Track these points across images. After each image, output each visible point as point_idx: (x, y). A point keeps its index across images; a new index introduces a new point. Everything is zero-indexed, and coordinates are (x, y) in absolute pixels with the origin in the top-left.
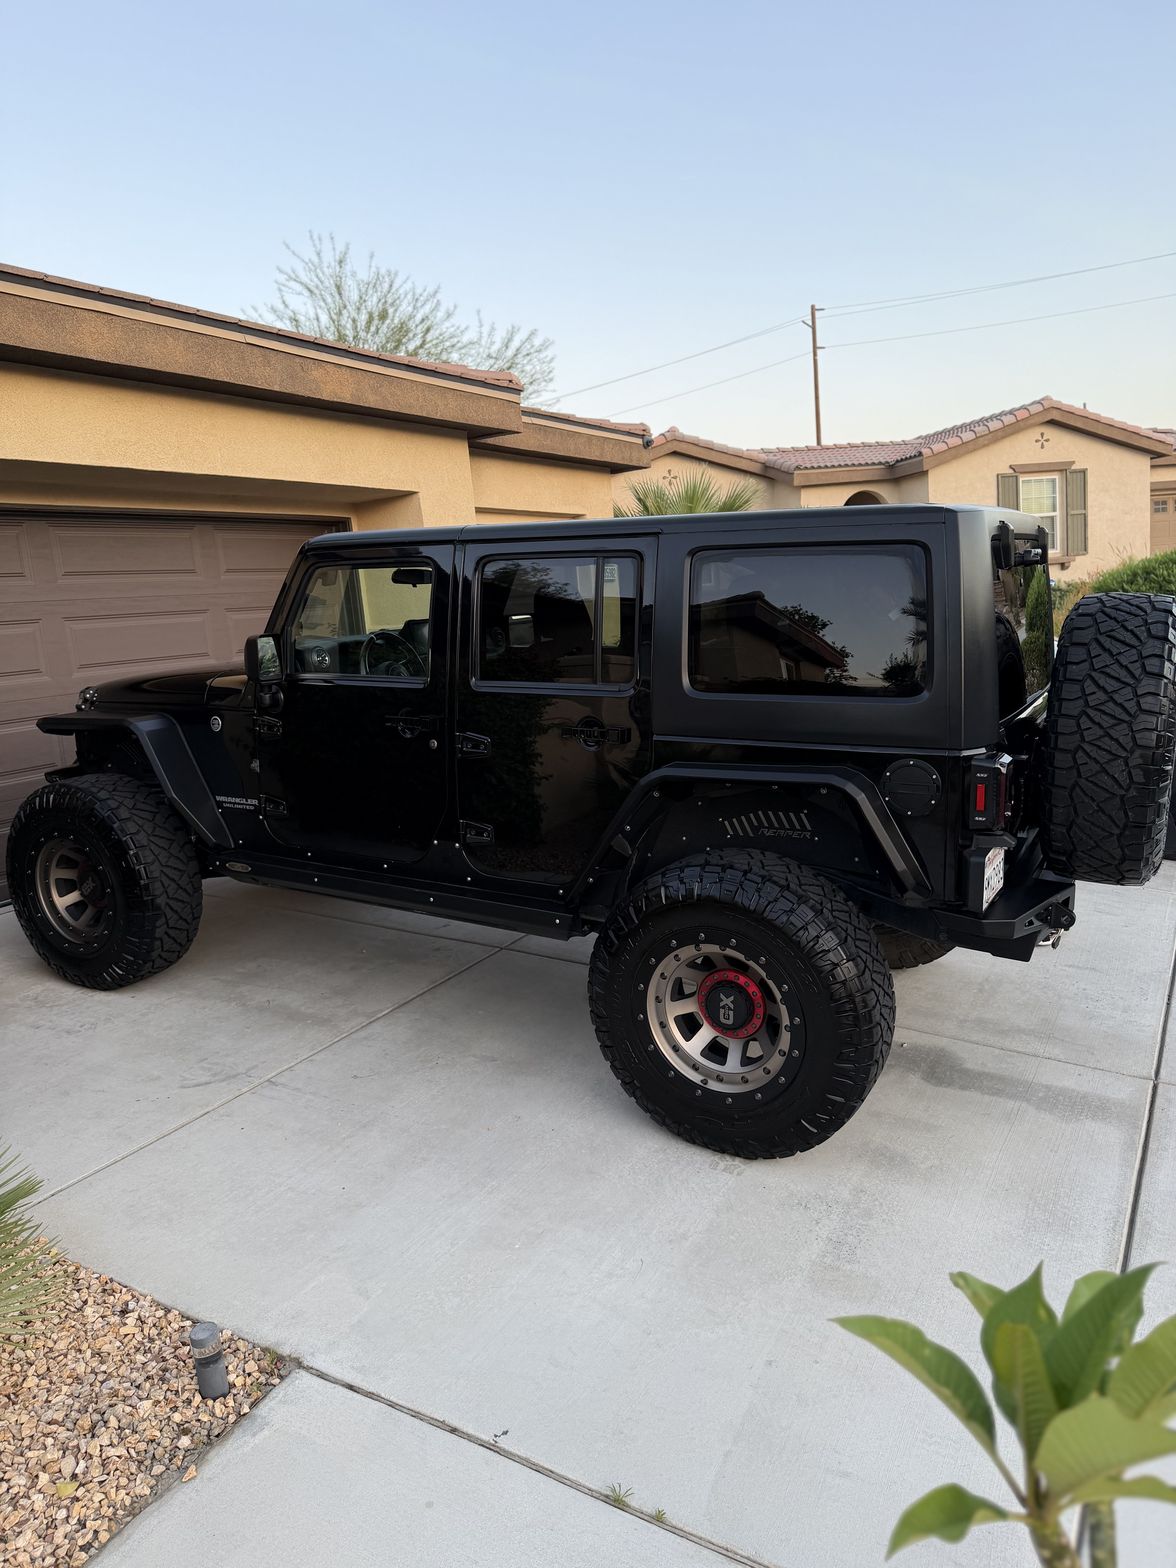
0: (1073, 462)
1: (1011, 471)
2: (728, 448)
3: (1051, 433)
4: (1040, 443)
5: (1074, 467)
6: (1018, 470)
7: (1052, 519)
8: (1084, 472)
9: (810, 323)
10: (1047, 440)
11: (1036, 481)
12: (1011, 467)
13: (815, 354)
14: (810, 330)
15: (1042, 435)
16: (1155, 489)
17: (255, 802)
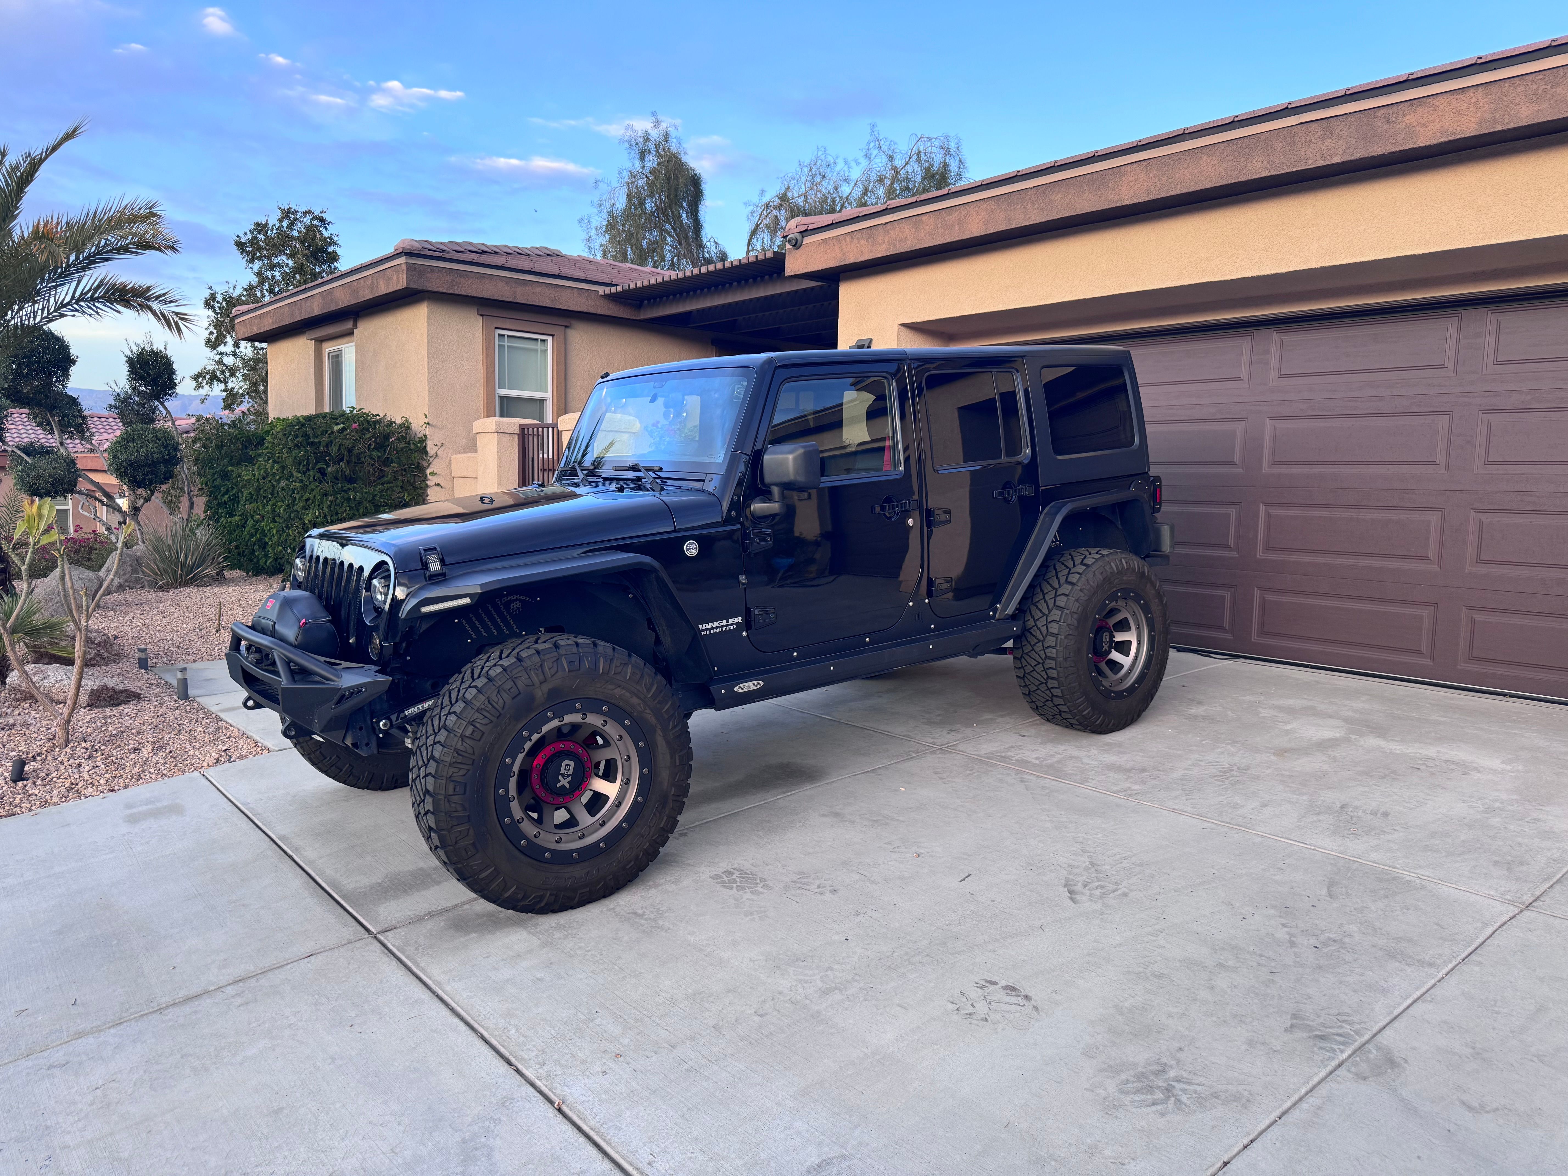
17: (739, 620)
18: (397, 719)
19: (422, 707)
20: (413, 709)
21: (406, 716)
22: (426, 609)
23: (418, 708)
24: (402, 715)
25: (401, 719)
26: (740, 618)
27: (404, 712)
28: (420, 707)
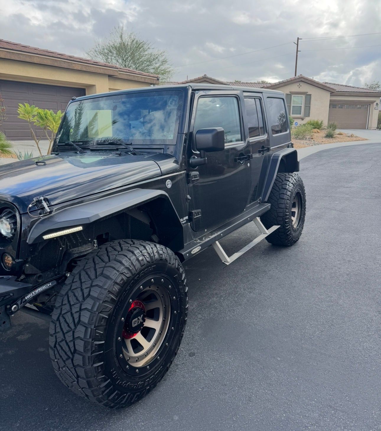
0: (308, 92)
1: (290, 93)
2: (219, 81)
3: (302, 84)
4: (299, 87)
5: (308, 94)
6: (292, 93)
7: (301, 106)
8: (310, 95)
9: (297, 43)
10: (301, 86)
11: (297, 96)
12: (290, 92)
13: (297, 53)
14: (297, 45)
15: (300, 84)
16: (331, 101)
17: (187, 218)
18: (21, 303)
19: (35, 292)
20: (29, 295)
21: (26, 300)
22: (46, 237)
23: (33, 294)
24: (24, 300)
25: (24, 302)
26: (187, 217)
27: (24, 298)
28: (34, 293)
